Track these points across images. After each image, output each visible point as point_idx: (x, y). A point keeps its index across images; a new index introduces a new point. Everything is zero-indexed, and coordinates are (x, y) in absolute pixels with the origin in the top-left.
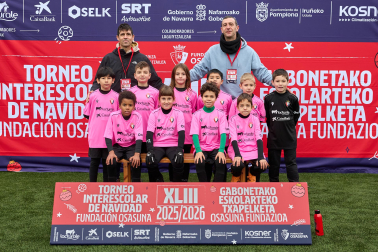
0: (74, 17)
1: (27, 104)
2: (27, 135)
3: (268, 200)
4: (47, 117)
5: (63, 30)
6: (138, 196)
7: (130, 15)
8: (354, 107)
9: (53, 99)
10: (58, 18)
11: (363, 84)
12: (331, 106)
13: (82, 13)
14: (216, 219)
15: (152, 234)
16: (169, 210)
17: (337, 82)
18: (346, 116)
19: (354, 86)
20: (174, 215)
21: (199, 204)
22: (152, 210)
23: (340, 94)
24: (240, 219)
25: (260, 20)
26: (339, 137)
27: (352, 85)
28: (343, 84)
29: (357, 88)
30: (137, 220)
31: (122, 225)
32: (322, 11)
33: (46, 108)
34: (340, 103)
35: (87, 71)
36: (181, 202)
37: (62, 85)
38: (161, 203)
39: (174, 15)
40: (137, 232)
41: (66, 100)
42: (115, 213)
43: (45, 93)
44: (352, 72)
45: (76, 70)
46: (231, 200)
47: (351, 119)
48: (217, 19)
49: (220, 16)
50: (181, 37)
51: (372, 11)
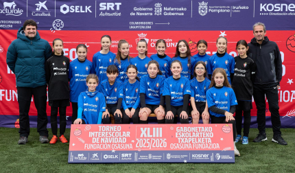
0: (65, 12)
5: (56, 22)
6: (124, 133)
7: (106, 11)
13: (70, 9)
14: (174, 147)
15: (133, 156)
16: (144, 141)
20: (147, 145)
21: (163, 137)
22: (133, 141)
25: (202, 14)
30: (123, 148)
31: (113, 151)
32: (247, 8)
36: (151, 136)
38: (139, 137)
39: (138, 11)
40: (123, 155)
42: (109, 143)
46: (183, 135)
48: (170, 14)
49: (172, 12)
50: (143, 27)
51: (284, 7)
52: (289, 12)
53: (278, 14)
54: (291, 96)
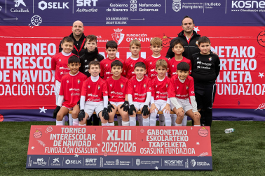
0: (43, 9)
1: (8, 71)
2: (8, 94)
3: (182, 139)
4: (23, 81)
5: (35, 18)
6: (89, 135)
8: (243, 72)
9: (28, 67)
10: (31, 10)
11: (249, 56)
12: (227, 71)
13: (48, 6)
14: (144, 151)
15: (98, 162)
16: (111, 145)
17: (230, 55)
18: (238, 78)
19: (243, 58)
20: (114, 149)
21: (132, 141)
22: (99, 145)
23: (233, 63)
24: (162, 152)
25: (175, 11)
26: (233, 94)
27: (241, 56)
28: (235, 56)
29: (245, 59)
30: (88, 152)
31: (77, 156)
32: (219, 4)
33: (22, 74)
34: (233, 70)
35: (52, 47)
36: (119, 139)
37: (34, 58)
38: (105, 140)
39: (114, 8)
40: (87, 160)
41: (37, 68)
42: (72, 147)
43: (21, 63)
44: (241, 48)
45: (44, 47)
46: (155, 138)
47: (241, 81)
48: (145, 10)
49: (147, 8)
50: (119, 23)
51: (255, 4)
52: (259, 8)
53: (249, 10)
54: (262, 89)
